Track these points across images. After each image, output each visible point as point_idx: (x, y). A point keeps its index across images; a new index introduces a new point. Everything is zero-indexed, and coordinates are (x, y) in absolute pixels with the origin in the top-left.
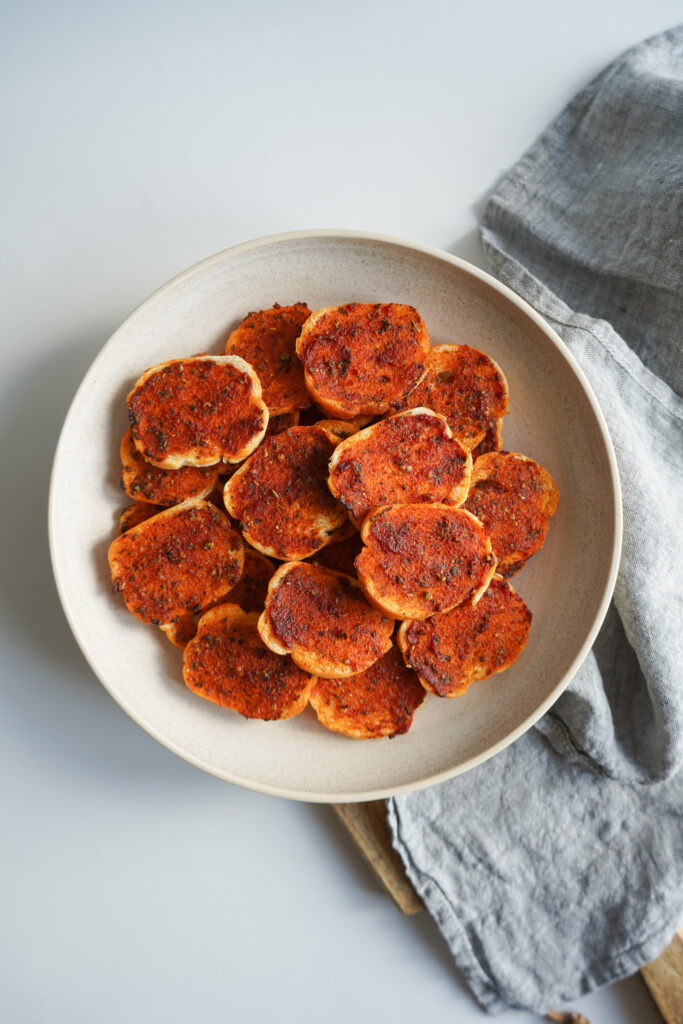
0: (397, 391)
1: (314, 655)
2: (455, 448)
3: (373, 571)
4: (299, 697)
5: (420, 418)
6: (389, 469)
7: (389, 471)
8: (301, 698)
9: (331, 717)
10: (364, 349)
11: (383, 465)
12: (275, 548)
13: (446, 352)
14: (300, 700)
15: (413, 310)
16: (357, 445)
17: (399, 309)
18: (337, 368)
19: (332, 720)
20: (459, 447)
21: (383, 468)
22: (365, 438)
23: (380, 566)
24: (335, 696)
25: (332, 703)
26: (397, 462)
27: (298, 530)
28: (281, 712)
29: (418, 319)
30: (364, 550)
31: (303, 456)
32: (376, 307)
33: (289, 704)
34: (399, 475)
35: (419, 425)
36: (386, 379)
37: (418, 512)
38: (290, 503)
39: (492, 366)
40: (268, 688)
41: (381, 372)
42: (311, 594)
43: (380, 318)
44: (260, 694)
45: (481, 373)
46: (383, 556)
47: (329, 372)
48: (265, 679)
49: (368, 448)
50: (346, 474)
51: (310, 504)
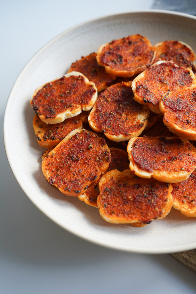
0: (147, 61)
1: (165, 172)
2: (183, 70)
3: (174, 121)
4: (167, 199)
5: (162, 64)
6: (159, 85)
7: (160, 86)
8: (169, 199)
9: (188, 208)
10: (126, 52)
11: (155, 84)
12: (123, 134)
13: (159, 46)
14: (168, 201)
15: (138, 35)
16: (141, 80)
17: (133, 37)
18: (118, 61)
19: (189, 209)
20: (184, 69)
21: (156, 85)
22: (142, 77)
23: (176, 118)
24: (185, 197)
25: (185, 201)
26: (161, 81)
27: (130, 124)
28: (162, 211)
29: (142, 37)
30: (165, 114)
31: (119, 96)
32: (124, 39)
33: (164, 205)
34: (164, 86)
35: (163, 67)
36: (140, 60)
37: (181, 93)
38: (121, 115)
39: (180, 44)
40: (149, 200)
41: (136, 59)
42: (149, 149)
43: (127, 42)
44: (146, 205)
45: (178, 47)
46: (175, 113)
47: (115, 63)
48: (146, 197)
49: (146, 79)
50: (141, 91)
51: (131, 113)
